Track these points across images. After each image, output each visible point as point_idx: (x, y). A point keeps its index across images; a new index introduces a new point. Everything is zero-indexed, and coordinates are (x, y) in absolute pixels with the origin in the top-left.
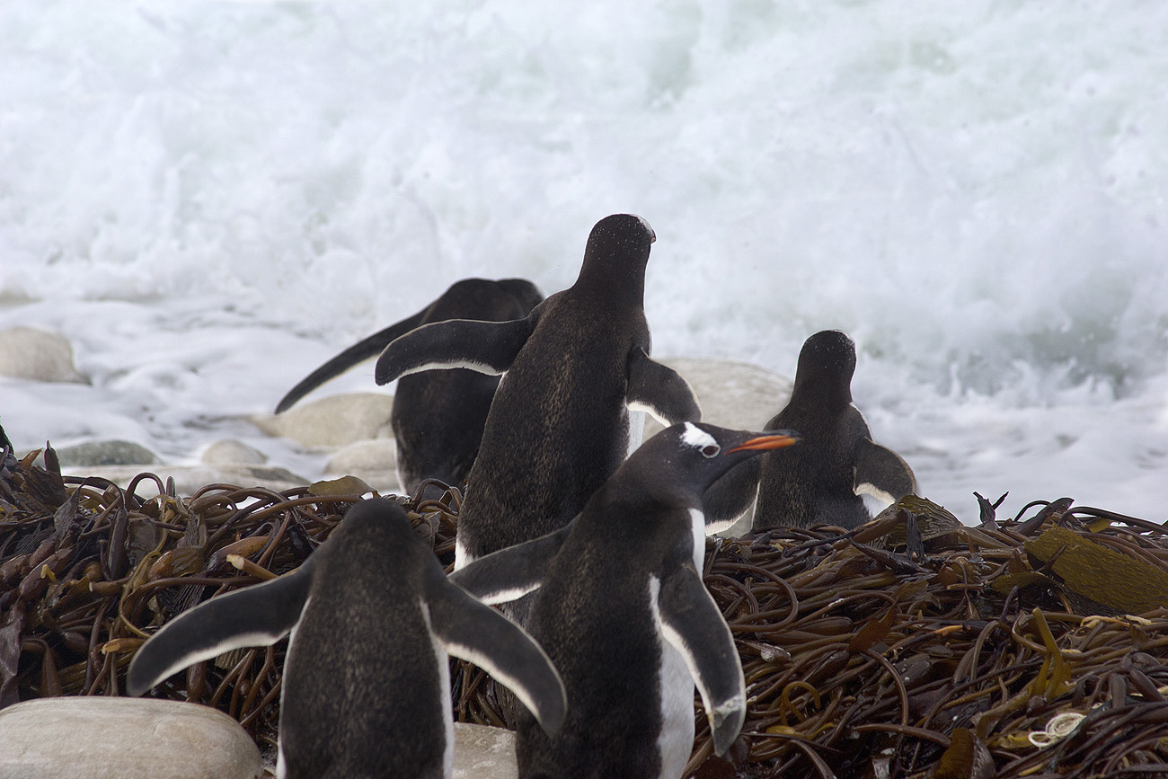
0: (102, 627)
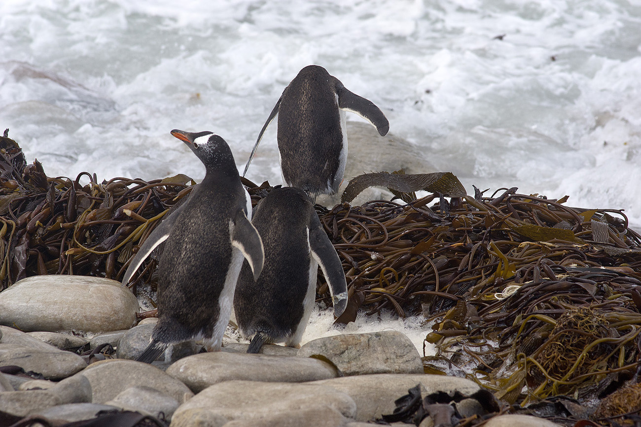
0: (65, 243)
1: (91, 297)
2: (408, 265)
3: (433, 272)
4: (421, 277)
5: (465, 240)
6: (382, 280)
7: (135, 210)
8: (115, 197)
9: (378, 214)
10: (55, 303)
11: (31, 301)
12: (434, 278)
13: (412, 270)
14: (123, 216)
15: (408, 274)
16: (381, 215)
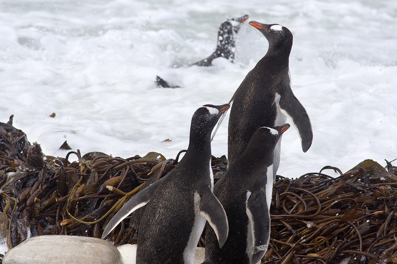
1: (85, 253)
2: (337, 231)
3: (358, 237)
4: (347, 242)
5: (383, 209)
6: (316, 245)
7: (115, 185)
8: (99, 173)
9: (313, 185)
10: (56, 258)
11: (36, 256)
12: (358, 242)
13: (341, 236)
14: (106, 191)
15: (338, 239)
16: (315, 187)
